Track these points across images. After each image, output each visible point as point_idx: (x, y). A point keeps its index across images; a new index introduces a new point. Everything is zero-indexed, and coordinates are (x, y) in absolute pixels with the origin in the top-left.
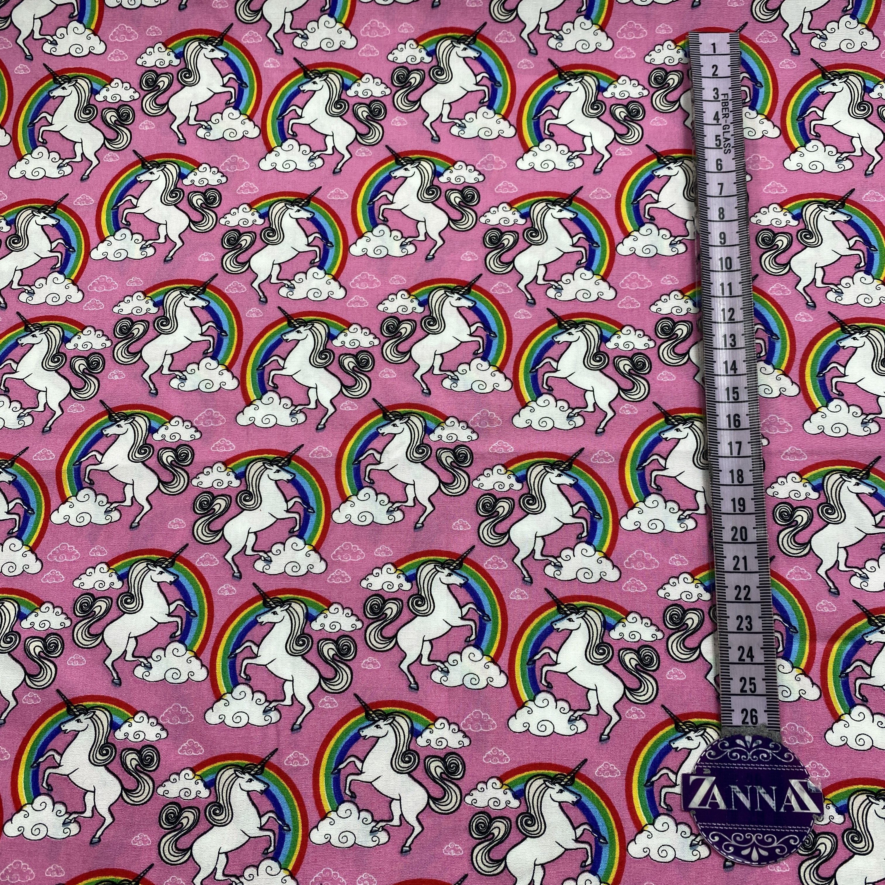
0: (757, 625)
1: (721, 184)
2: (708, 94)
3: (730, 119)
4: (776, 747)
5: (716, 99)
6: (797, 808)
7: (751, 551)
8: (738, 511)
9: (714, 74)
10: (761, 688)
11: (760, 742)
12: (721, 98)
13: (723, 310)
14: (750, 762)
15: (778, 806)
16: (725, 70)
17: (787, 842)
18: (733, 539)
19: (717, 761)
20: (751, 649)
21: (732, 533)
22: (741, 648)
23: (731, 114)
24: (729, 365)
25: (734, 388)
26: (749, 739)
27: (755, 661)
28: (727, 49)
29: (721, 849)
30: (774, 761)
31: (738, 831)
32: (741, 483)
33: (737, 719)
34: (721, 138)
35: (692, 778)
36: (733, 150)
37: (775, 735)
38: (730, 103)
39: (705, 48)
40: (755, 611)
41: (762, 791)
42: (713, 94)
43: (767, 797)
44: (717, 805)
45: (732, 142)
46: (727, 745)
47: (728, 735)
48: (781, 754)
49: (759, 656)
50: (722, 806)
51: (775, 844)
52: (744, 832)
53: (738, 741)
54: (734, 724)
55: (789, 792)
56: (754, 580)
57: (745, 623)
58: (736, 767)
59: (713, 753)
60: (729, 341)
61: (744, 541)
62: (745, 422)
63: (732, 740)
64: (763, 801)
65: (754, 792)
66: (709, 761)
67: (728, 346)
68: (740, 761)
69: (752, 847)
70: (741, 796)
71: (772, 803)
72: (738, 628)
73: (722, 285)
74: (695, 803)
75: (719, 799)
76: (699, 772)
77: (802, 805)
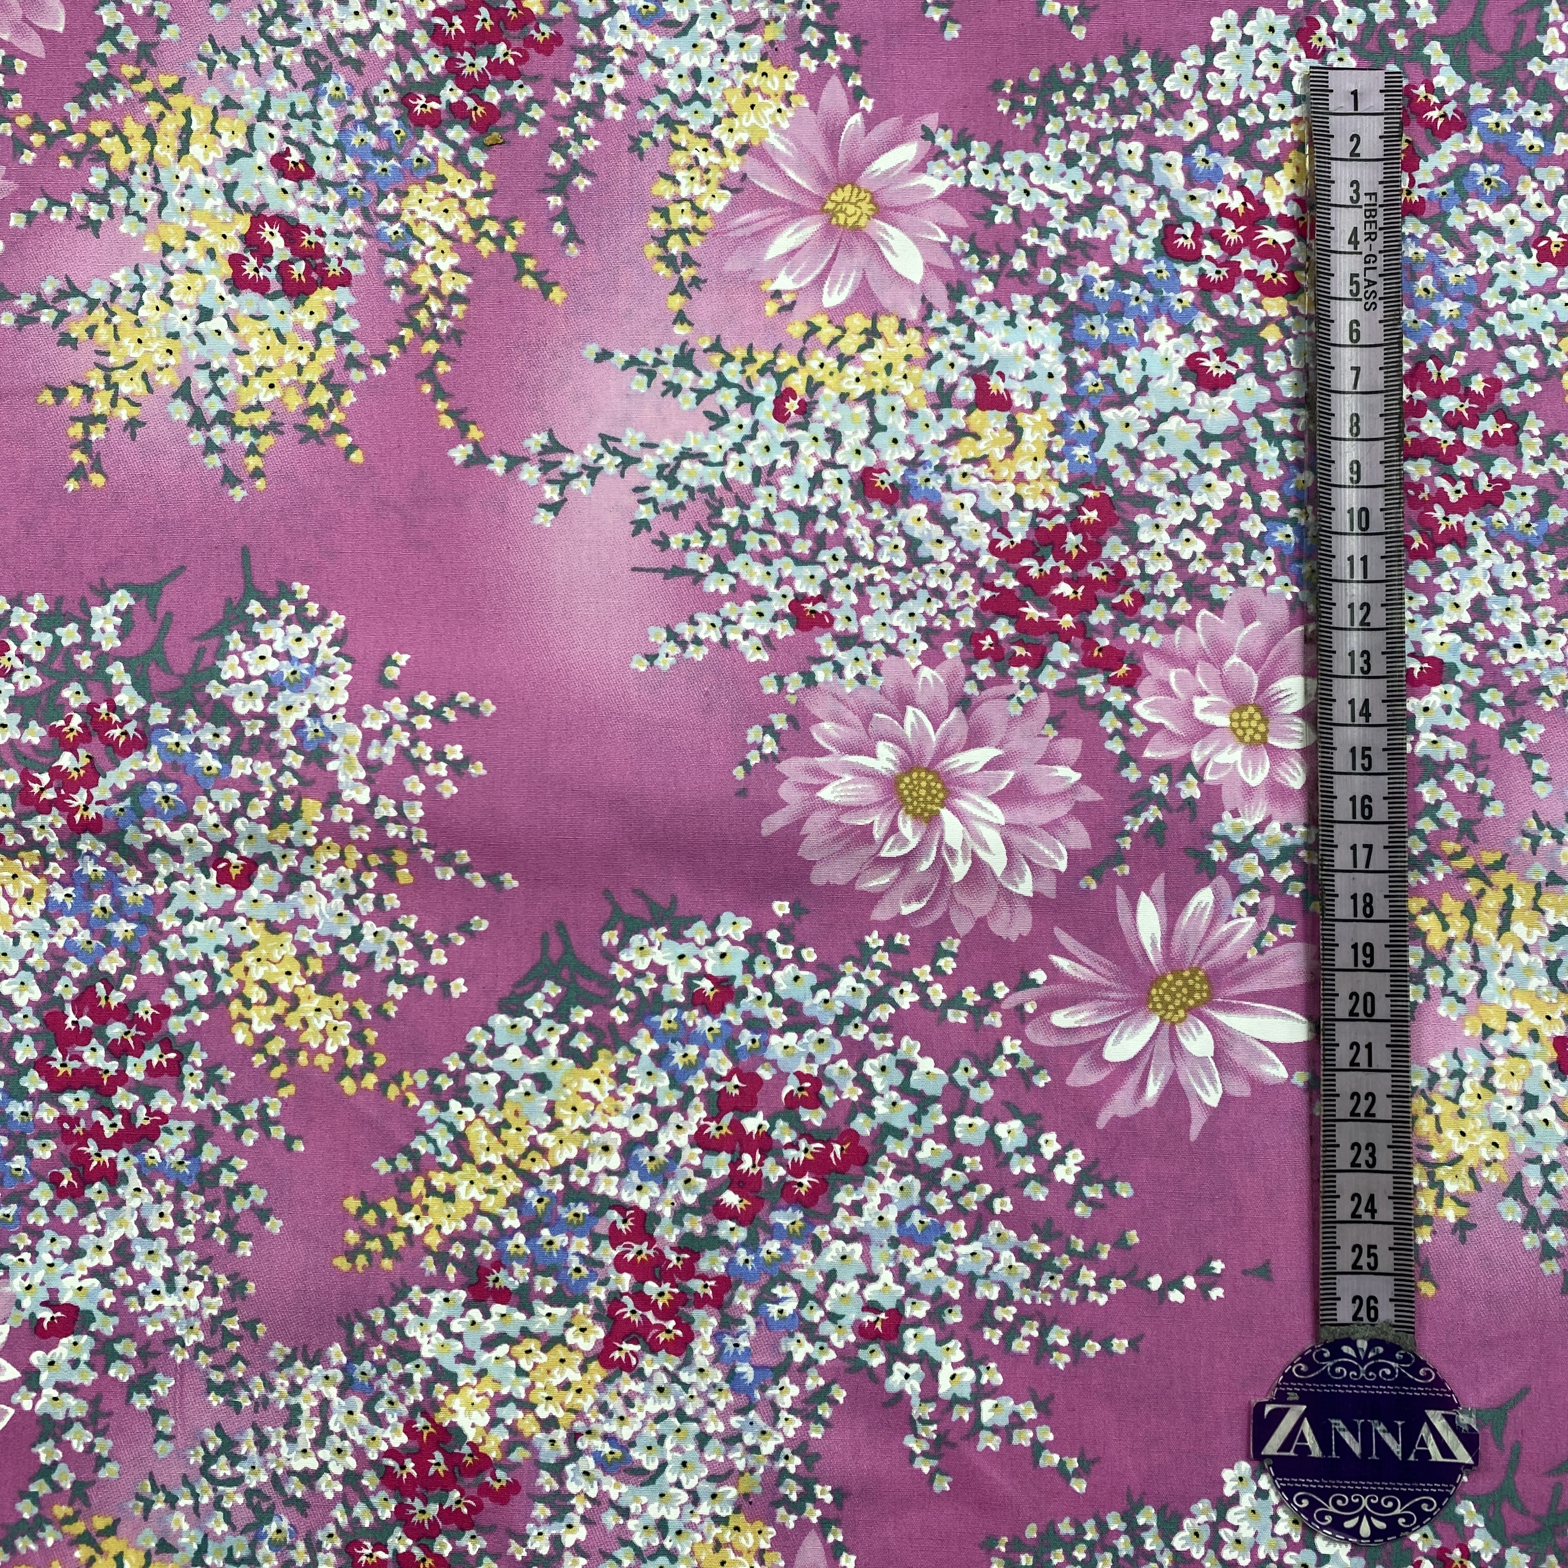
0: (1385, 1159)
1: (1357, 369)
2: (1341, 192)
3: (1379, 244)
4: (1406, 1359)
5: (1354, 203)
6: (1436, 1455)
7: (1380, 1035)
8: (1361, 966)
9: (1353, 153)
10: (1386, 1262)
11: (1381, 1350)
12: (1364, 200)
13: (1351, 606)
14: (1363, 1381)
15: (1406, 1451)
16: (1372, 146)
17: (1416, 1508)
18: (1352, 1013)
19: (1311, 1380)
20: (1372, 1198)
21: (1350, 1004)
22: (1356, 1196)
23: (1380, 234)
24: (1358, 706)
25: (1365, 749)
26: (1362, 1344)
27: (1378, 1217)
28: (1377, 102)
29: (1311, 1519)
30: (1402, 1380)
31: (1340, 1491)
32: (1369, 917)
33: (1344, 1312)
34: (1360, 279)
35: (1268, 1408)
36: (1380, 304)
37: (1406, 1341)
38: (1381, 211)
39: (1338, 101)
40: (1382, 1135)
41: (1380, 1428)
42: (1350, 192)
43: (1388, 1438)
44: (1307, 1449)
45: (1380, 288)
46: (1327, 1354)
47: (1330, 1340)
48: (1414, 1370)
49: (1385, 1211)
50: (1316, 1452)
51: (1398, 1511)
52: (1349, 1493)
53: (1346, 1349)
54: (1340, 1320)
55: (1425, 1431)
56: (1382, 1085)
57: (1364, 1156)
58: (1340, 1389)
59: (1304, 1368)
60: (1359, 662)
61: (1370, 1016)
62: (1381, 810)
63: (1335, 1347)
64: (1382, 1445)
65: (1367, 1429)
66: (1297, 1380)
67: (1358, 672)
68: (1347, 1380)
69: (1361, 1515)
70: (1347, 1437)
71: (1396, 1448)
72: (1353, 1164)
73: (1351, 559)
74: (1272, 1447)
75: (1311, 1440)
76: (1281, 1397)
77: (1445, 1449)
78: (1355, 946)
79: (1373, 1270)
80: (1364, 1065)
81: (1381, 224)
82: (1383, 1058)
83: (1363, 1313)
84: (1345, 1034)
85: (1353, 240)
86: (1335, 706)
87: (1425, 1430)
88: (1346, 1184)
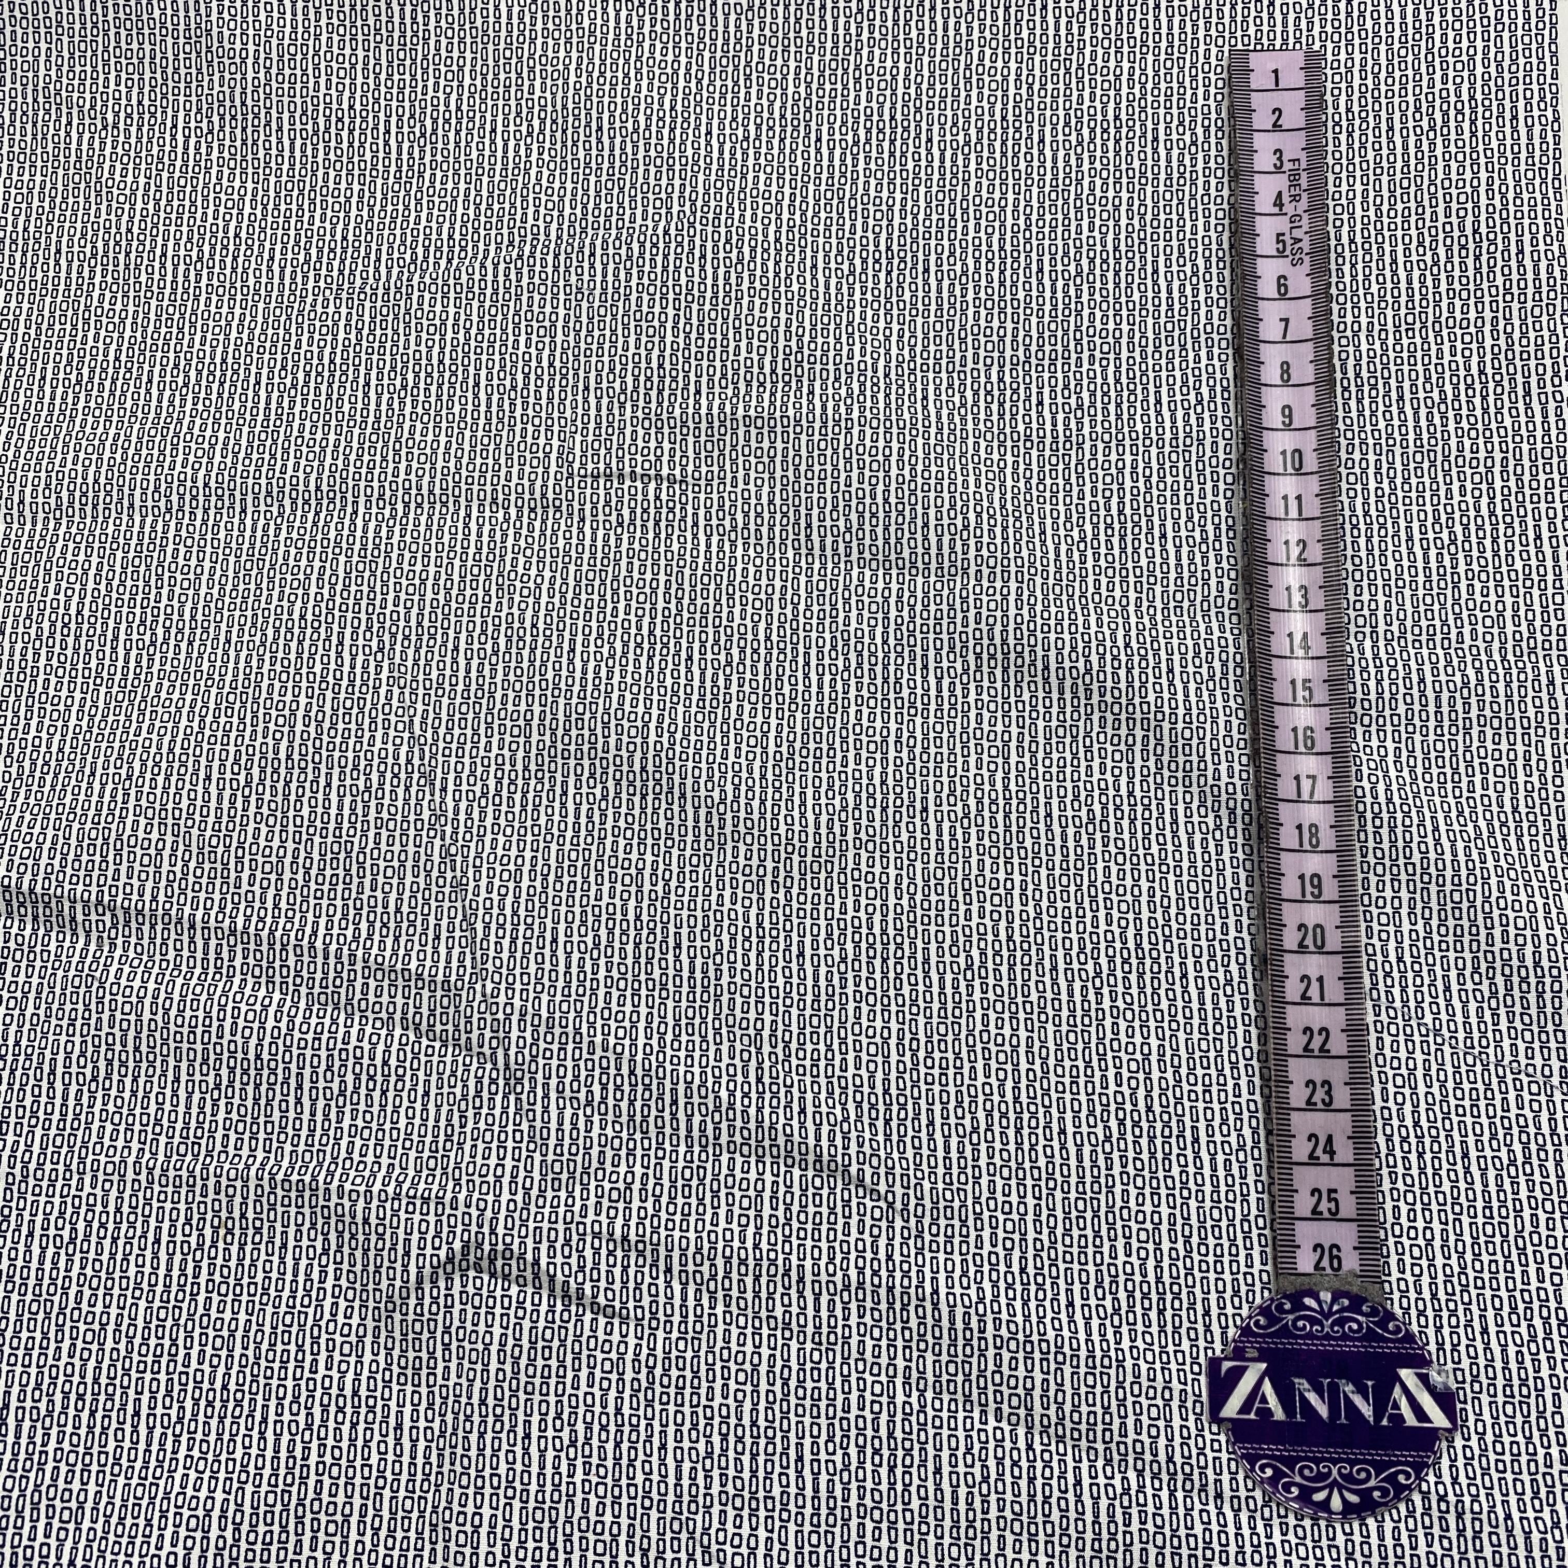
0: (1342, 1097)
1: (1286, 321)
2: (1264, 160)
3: (1304, 204)
4: (1374, 1312)
5: (1278, 169)
6: (1411, 1420)
7: (1332, 967)
8: (1309, 897)
9: (1274, 125)
12: (1287, 166)
13: (1287, 543)
14: (1327, 1337)
15: (1378, 1415)
16: (1294, 117)
17: (1392, 1479)
18: (1301, 945)
19: (1270, 1335)
20: (1330, 1139)
21: (1299, 935)
22: (1312, 1136)
23: (1305, 196)
24: (1298, 638)
25: (1305, 681)
26: (1326, 1296)
27: (1337, 1159)
28: (1299, 79)
29: (1276, 1489)
30: (1370, 1336)
31: (1307, 1459)
32: (1315, 848)
33: (1305, 1262)
34: (1287, 238)
35: (1226, 1365)
36: (1307, 259)
37: (1372, 1292)
38: (1304, 175)
39: (1260, 79)
40: (1338, 1072)
41: (1349, 1388)
42: (1274, 159)
43: (1358, 1400)
44: (1269, 1412)
45: (1306, 245)
46: (1288, 1306)
47: (1291, 1290)
48: (1383, 1324)
49: (1345, 1151)
50: (1279, 1414)
51: (1372, 1483)
52: (1317, 1461)
53: (1308, 1301)
54: (1300, 1271)
56: (1335, 1019)
57: (1320, 1094)
58: (1302, 1345)
59: (1262, 1321)
60: (1297, 598)
61: (1321, 949)
62: (1323, 741)
64: (1351, 1406)
65: (1334, 1390)
66: (1255, 1335)
67: (1296, 607)
68: (1311, 1335)
69: (1331, 1487)
70: (1312, 1397)
71: (1367, 1411)
72: (1309, 1102)
73: (1285, 498)
74: (1231, 1408)
75: (1273, 1402)
76: (1238, 1353)
77: (1420, 1414)
78: (1302, 877)
79: (1334, 1216)
80: (1316, 999)
81: (1304, 185)
82: (1335, 991)
83: (1325, 1263)
84: (1294, 966)
85: (1278, 202)
86: (1273, 638)
87: (1397, 1390)
88: (1302, 1124)
